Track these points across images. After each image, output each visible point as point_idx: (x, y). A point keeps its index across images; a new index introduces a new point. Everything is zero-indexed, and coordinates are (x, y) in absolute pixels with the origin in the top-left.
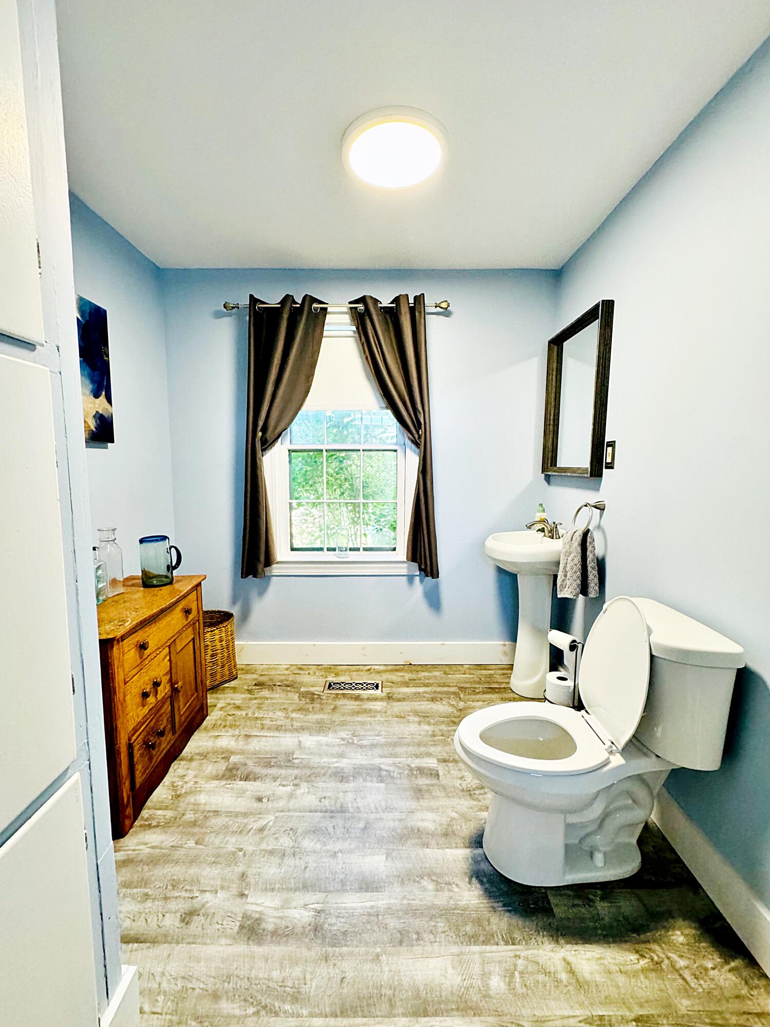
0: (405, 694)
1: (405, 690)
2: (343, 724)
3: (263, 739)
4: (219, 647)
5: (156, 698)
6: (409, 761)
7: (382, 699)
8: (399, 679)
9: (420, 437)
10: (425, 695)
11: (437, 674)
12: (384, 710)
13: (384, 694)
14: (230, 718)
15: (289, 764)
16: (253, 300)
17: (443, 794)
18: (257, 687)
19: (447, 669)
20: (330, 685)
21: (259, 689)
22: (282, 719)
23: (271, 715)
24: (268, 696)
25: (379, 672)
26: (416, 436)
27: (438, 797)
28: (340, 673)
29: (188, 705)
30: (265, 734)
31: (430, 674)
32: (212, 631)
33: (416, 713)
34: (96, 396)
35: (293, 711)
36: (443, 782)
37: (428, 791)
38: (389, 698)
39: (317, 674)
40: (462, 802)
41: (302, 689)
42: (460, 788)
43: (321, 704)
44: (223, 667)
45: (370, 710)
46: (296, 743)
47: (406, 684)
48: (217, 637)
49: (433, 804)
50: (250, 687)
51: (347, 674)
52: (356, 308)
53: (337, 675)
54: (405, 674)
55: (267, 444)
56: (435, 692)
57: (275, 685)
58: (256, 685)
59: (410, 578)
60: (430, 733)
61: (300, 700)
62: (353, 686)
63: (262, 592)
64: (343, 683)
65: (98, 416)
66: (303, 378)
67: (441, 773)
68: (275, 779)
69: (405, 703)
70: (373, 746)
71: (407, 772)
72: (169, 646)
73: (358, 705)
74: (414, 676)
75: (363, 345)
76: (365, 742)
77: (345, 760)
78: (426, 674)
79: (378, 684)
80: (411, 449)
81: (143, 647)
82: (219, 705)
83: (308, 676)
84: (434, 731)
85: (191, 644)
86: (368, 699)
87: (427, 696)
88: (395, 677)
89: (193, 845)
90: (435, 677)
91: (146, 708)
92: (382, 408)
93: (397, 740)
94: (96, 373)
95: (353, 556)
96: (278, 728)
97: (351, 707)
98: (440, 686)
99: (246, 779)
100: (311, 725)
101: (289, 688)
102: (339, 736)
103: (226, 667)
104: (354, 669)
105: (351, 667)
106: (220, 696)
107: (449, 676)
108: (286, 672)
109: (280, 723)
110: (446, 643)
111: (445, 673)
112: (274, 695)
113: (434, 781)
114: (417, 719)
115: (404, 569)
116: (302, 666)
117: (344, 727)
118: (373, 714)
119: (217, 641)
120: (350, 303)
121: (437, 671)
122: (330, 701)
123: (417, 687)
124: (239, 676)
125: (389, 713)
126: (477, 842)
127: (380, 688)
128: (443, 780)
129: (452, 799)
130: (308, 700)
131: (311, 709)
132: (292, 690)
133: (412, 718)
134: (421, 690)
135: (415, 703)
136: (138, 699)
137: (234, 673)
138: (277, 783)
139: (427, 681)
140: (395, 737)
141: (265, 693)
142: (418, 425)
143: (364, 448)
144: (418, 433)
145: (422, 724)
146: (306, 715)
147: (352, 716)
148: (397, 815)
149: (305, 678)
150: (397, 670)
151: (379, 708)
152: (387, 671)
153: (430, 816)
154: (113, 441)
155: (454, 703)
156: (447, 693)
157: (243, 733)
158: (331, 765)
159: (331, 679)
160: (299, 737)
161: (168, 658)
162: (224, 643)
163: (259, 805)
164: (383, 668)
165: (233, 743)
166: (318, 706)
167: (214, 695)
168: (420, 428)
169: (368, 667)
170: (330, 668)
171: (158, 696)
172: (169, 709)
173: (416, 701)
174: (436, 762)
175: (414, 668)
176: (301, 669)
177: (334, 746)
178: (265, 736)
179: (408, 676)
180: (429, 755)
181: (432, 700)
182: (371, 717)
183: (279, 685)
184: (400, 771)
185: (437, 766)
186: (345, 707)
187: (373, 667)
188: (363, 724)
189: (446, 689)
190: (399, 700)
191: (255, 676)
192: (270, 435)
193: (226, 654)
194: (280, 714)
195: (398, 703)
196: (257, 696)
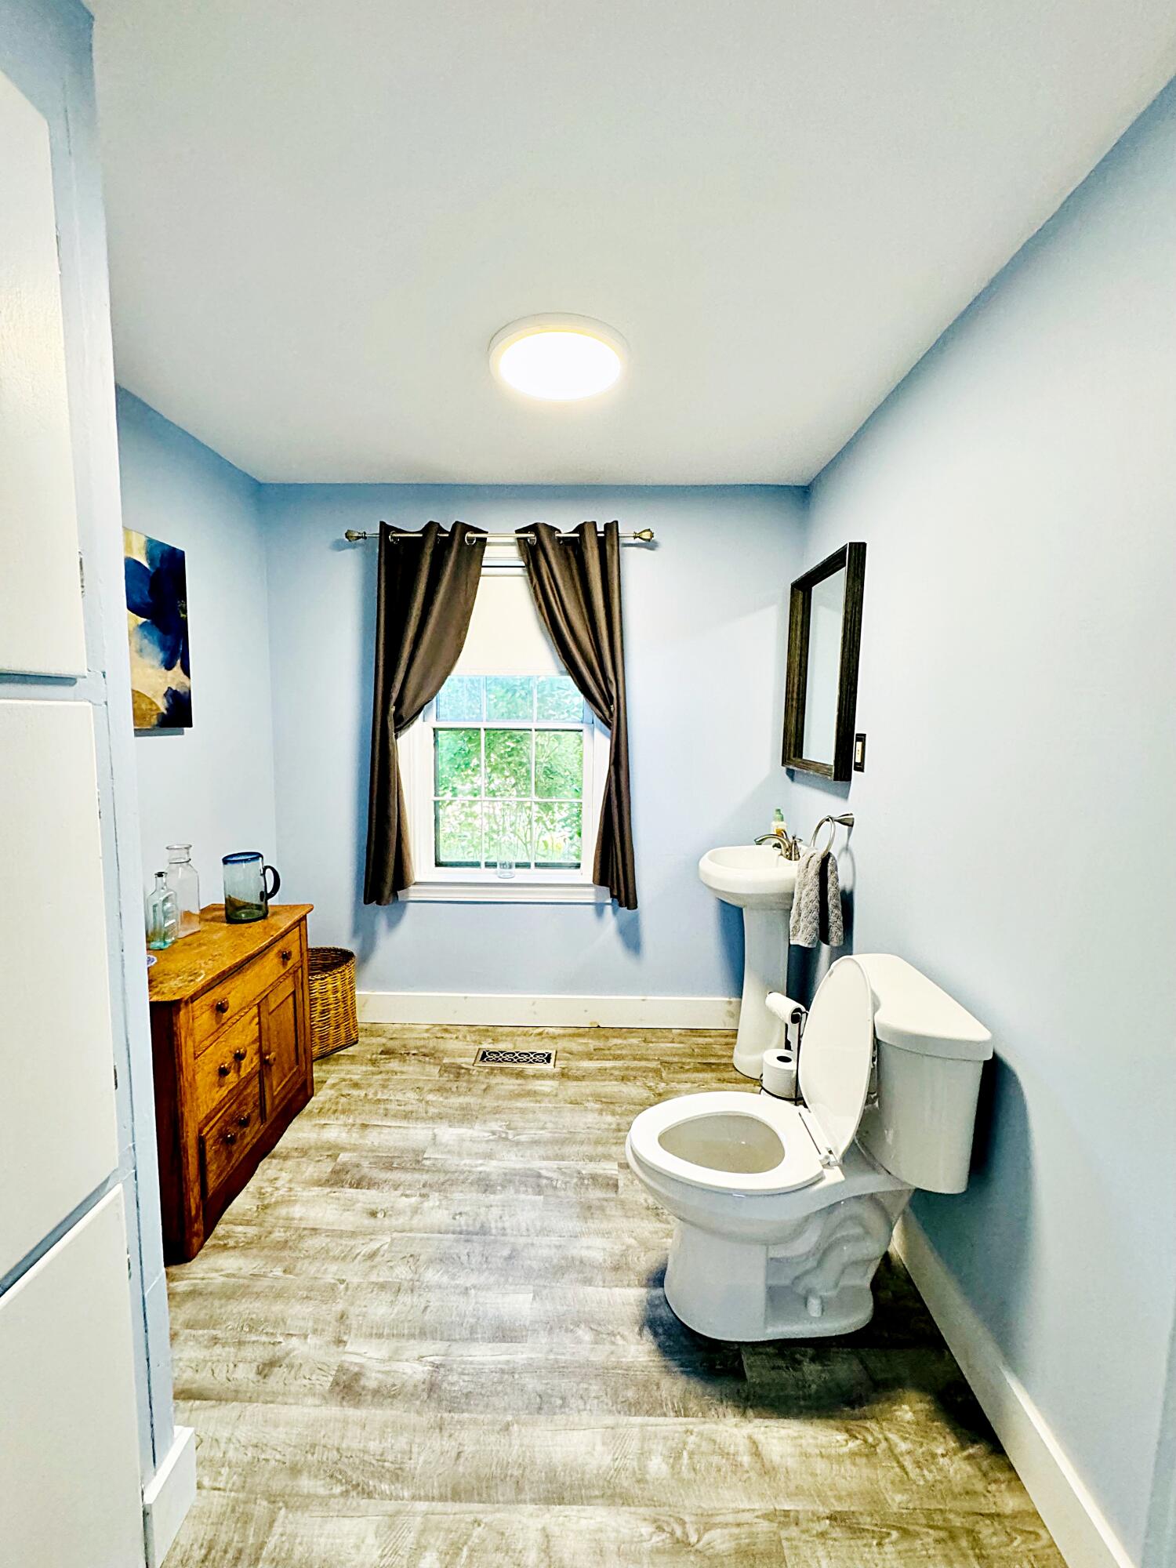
0: (585, 1070)
1: (586, 1064)
2: (496, 1111)
3: (385, 1131)
4: (331, 1000)
5: (239, 1076)
6: (580, 1165)
7: (553, 1077)
8: (581, 1048)
9: (611, 715)
10: (613, 1072)
11: (635, 1041)
12: (554, 1093)
13: (558, 1070)
14: (343, 1100)
15: (417, 1167)
16: (385, 529)
17: (620, 1213)
18: (384, 1056)
19: (649, 1035)
20: (484, 1055)
21: (386, 1059)
22: (414, 1102)
23: (400, 1097)
24: (398, 1069)
25: (554, 1037)
26: (607, 714)
27: (613, 1216)
28: (500, 1038)
29: (284, 1083)
30: (389, 1124)
31: (625, 1042)
32: (322, 979)
33: (598, 1098)
34: (169, 665)
35: (431, 1091)
36: (622, 1197)
37: (602, 1209)
38: (564, 1075)
39: (468, 1039)
40: (643, 1225)
41: (446, 1061)
42: (645, 1205)
43: (469, 1081)
44: (338, 1027)
45: (535, 1092)
46: (431, 1137)
47: (589, 1056)
48: (330, 987)
49: (605, 1225)
50: (374, 1056)
51: (509, 1039)
52: (525, 539)
53: (495, 1040)
54: (590, 1041)
55: (402, 723)
56: (627, 1069)
57: (408, 1054)
58: (382, 1053)
59: (599, 908)
60: (614, 1126)
61: (441, 1076)
62: (516, 1058)
63: (393, 924)
64: (502, 1052)
65: (170, 692)
66: (453, 632)
67: (621, 1184)
68: (396, 1187)
69: (584, 1083)
70: (535, 1143)
71: (575, 1180)
72: (259, 1005)
73: (519, 1085)
74: (600, 1044)
75: (534, 588)
76: (523, 1138)
77: (494, 1163)
78: (619, 1041)
79: (550, 1055)
80: (601, 730)
81: (220, 1008)
82: (330, 1082)
83: (455, 1041)
84: (618, 1124)
85: (291, 1000)
86: (534, 1076)
87: (616, 1073)
88: (575, 1045)
89: (280, 1274)
90: (630, 1045)
91: (224, 1088)
92: (562, 673)
93: (568, 1136)
94: (169, 637)
95: (520, 876)
96: (407, 1116)
97: (512, 1087)
98: (635, 1059)
99: (358, 1185)
100: (451, 1111)
101: (427, 1059)
102: (488, 1129)
103: (342, 1027)
104: (519, 1033)
105: (515, 1029)
106: (332, 1068)
107: (651, 1045)
108: (426, 1035)
109: (409, 1108)
110: (649, 998)
111: (645, 1041)
112: (405, 1069)
113: (612, 1195)
114: (598, 1106)
115: (591, 894)
116: (448, 1027)
117: (497, 1116)
118: (538, 1098)
119: (329, 992)
120: (518, 532)
121: (633, 1037)
122: (481, 1078)
123: (604, 1059)
124: (360, 1039)
125: (561, 1097)
126: (658, 1279)
127: (552, 1060)
128: (623, 1194)
129: (631, 1219)
130: (452, 1076)
131: (454, 1089)
132: (432, 1061)
133: (591, 1105)
134: (609, 1064)
135: (597, 1083)
136: (214, 1078)
137: (354, 1036)
138: (399, 1193)
139: (619, 1052)
140: (565, 1131)
141: (394, 1065)
142: (608, 700)
143: (537, 728)
144: (609, 708)
145: (604, 1113)
146: (446, 1098)
147: (510, 1099)
148: (554, 1240)
149: (451, 1044)
150: (580, 1035)
151: (547, 1089)
152: (564, 1036)
153: (599, 1242)
154: (190, 725)
155: (652, 1084)
156: (646, 1070)
157: (359, 1121)
158: (474, 1169)
159: (487, 1046)
160: (434, 1128)
161: (257, 1020)
162: (339, 995)
163: (372, 1221)
164: (561, 1031)
165: (344, 1135)
166: (465, 1084)
167: (324, 1067)
168: (612, 703)
169: (540, 1030)
170: (487, 1031)
171: (241, 1073)
172: (257, 1090)
173: (599, 1080)
174: (617, 1167)
175: (603, 1032)
176: (446, 1030)
177: (480, 1142)
178: (390, 1127)
179: (593, 1044)
180: (607, 1157)
181: (623, 1080)
182: (537, 1101)
183: (414, 1054)
184: (568, 1179)
185: (617, 1173)
186: (502, 1087)
187: (547, 1030)
188: (523, 1111)
189: (643, 1064)
190: (577, 1079)
191: (384, 1040)
192: (406, 711)
193: (341, 1010)
194: (412, 1096)
195: (575, 1083)
196: (382, 1069)
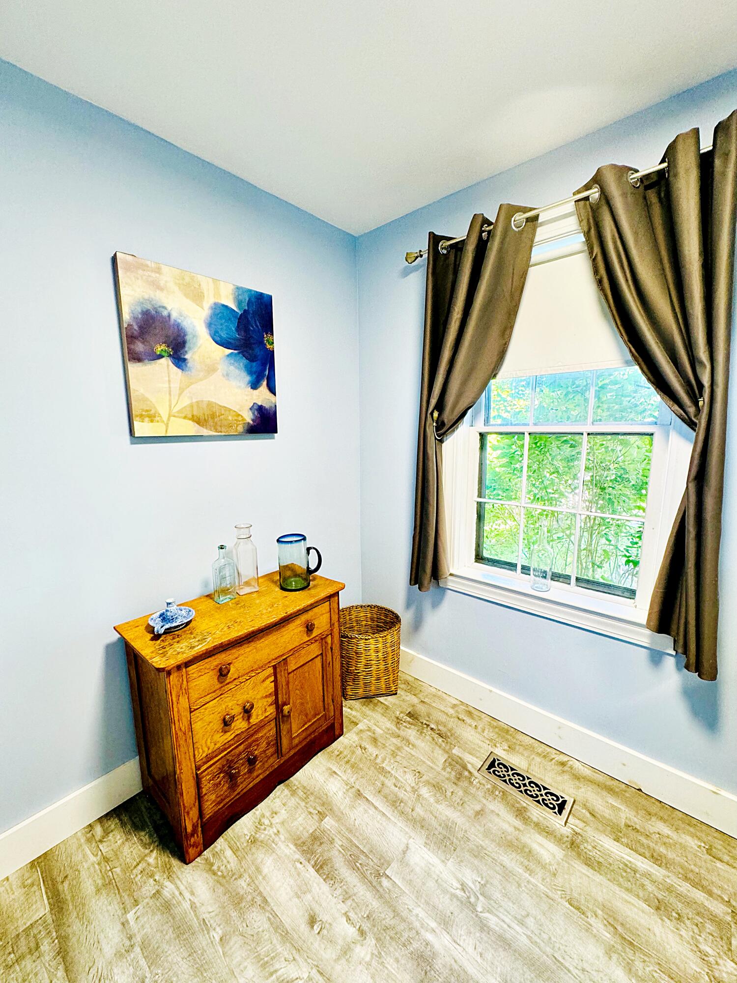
0: (607, 854)
1: (608, 844)
2: (478, 853)
3: (372, 811)
5: (249, 723)
7: (559, 840)
8: (607, 813)
10: (647, 883)
11: (692, 843)
12: (552, 868)
13: (566, 831)
14: (359, 751)
15: (375, 881)
16: (435, 239)
18: (408, 719)
19: (718, 844)
20: (492, 765)
21: (409, 723)
22: (409, 789)
23: (399, 774)
24: (412, 739)
25: (577, 777)
28: (517, 748)
29: (306, 726)
30: (377, 804)
31: (674, 835)
33: (613, 921)
34: (255, 386)
35: (428, 783)
38: (573, 845)
39: (485, 734)
41: (456, 751)
43: (466, 792)
45: (530, 852)
46: (402, 847)
47: (617, 832)
50: (402, 715)
51: (526, 753)
52: (587, 199)
53: (511, 749)
54: (623, 808)
56: (670, 889)
57: (428, 725)
58: (410, 715)
59: (656, 657)
61: (444, 769)
62: (525, 785)
63: (436, 604)
64: (512, 769)
65: (256, 407)
68: (347, 897)
69: (598, 878)
70: (504, 943)
72: (275, 667)
73: (516, 829)
74: (637, 821)
76: (493, 921)
77: (446, 939)
78: (666, 830)
79: (564, 802)
80: (680, 433)
81: (222, 673)
82: (361, 726)
83: (473, 732)
85: (318, 661)
86: (537, 825)
87: (650, 887)
88: (601, 802)
90: (684, 847)
91: (229, 734)
93: (549, 962)
94: (254, 364)
95: (557, 591)
96: (395, 803)
97: (505, 826)
98: (686, 879)
99: (319, 868)
100: (434, 823)
101: (440, 740)
102: (460, 876)
104: (540, 751)
105: (536, 744)
106: (369, 712)
107: (719, 864)
108: (451, 711)
109: (401, 794)
111: (709, 851)
112: (420, 743)
114: (607, 935)
115: (646, 637)
116: (473, 711)
117: (476, 862)
118: (532, 866)
120: (578, 191)
121: (693, 835)
122: (480, 794)
123: (636, 851)
124: (398, 692)
125: (559, 880)
127: (565, 812)
130: (453, 773)
131: (449, 794)
132: (443, 744)
133: (598, 925)
134: (643, 864)
135: (617, 889)
136: (218, 725)
137: (393, 688)
138: (344, 908)
139: (662, 850)
140: (548, 949)
141: (411, 733)
143: (590, 431)
144: (696, 403)
145: (615, 957)
146: (437, 802)
147: (499, 845)
149: (468, 734)
150: (610, 790)
151: (546, 857)
152: (592, 782)
154: (277, 432)
156: (701, 912)
157: (357, 786)
158: (423, 932)
159: (501, 753)
160: (410, 837)
161: (272, 678)
164: (587, 772)
165: (340, 794)
166: (461, 793)
167: (364, 708)
169: (565, 759)
170: (508, 731)
171: (251, 721)
172: (273, 732)
173: (620, 885)
175: (643, 801)
176: (470, 714)
177: (445, 891)
178: (376, 808)
179: (626, 814)
181: (658, 909)
182: (527, 868)
183: (432, 729)
186: (497, 820)
187: (572, 762)
188: (507, 874)
189: (699, 895)
190: (588, 862)
191: (415, 700)
194: (409, 779)
195: (585, 869)
196: (402, 733)
